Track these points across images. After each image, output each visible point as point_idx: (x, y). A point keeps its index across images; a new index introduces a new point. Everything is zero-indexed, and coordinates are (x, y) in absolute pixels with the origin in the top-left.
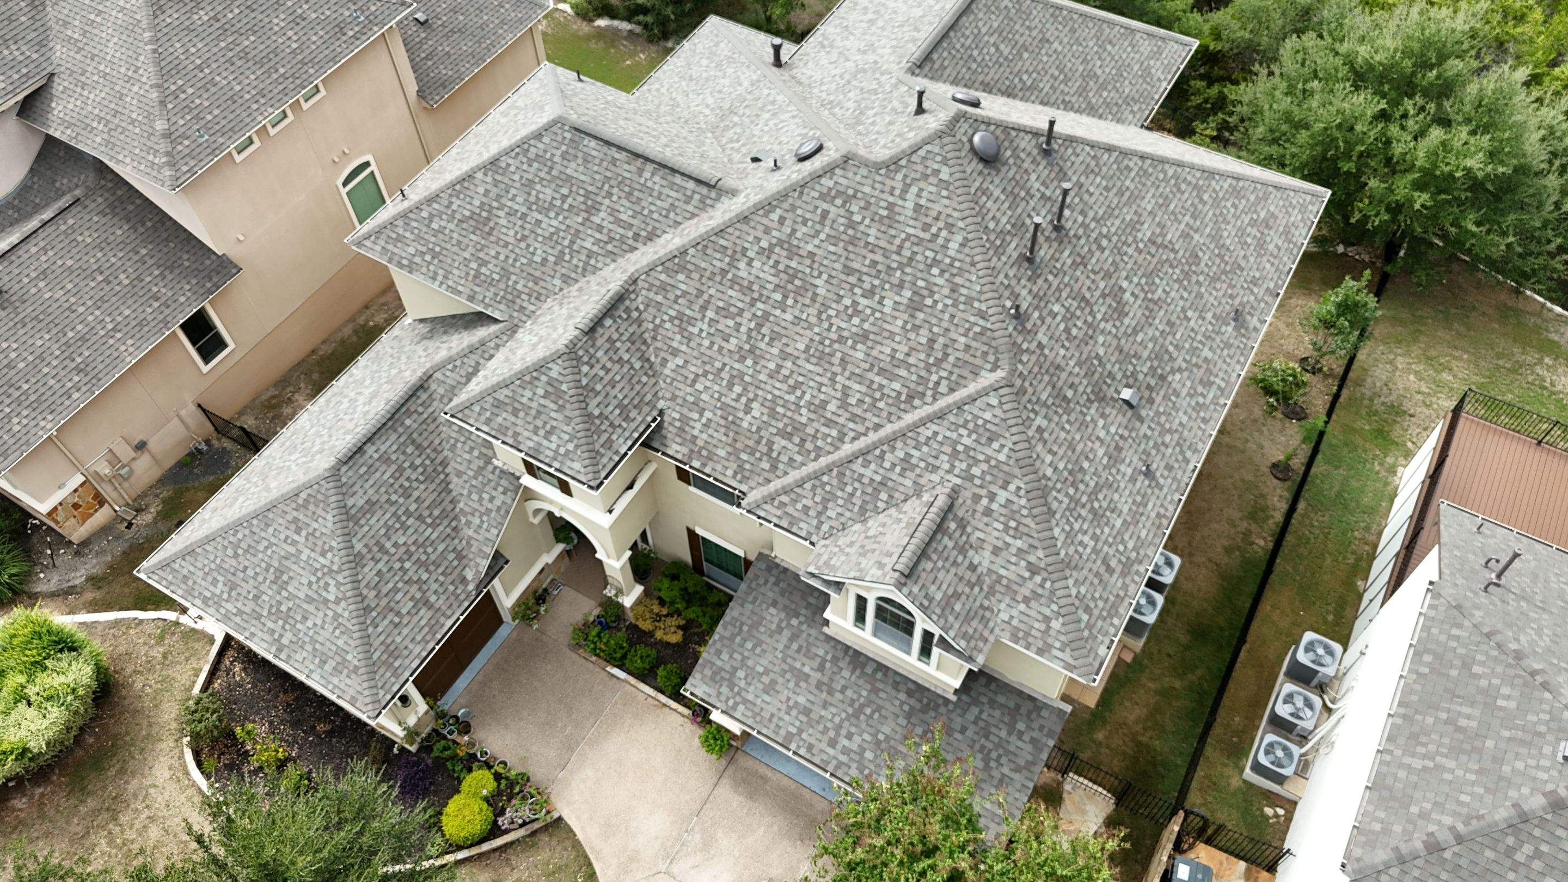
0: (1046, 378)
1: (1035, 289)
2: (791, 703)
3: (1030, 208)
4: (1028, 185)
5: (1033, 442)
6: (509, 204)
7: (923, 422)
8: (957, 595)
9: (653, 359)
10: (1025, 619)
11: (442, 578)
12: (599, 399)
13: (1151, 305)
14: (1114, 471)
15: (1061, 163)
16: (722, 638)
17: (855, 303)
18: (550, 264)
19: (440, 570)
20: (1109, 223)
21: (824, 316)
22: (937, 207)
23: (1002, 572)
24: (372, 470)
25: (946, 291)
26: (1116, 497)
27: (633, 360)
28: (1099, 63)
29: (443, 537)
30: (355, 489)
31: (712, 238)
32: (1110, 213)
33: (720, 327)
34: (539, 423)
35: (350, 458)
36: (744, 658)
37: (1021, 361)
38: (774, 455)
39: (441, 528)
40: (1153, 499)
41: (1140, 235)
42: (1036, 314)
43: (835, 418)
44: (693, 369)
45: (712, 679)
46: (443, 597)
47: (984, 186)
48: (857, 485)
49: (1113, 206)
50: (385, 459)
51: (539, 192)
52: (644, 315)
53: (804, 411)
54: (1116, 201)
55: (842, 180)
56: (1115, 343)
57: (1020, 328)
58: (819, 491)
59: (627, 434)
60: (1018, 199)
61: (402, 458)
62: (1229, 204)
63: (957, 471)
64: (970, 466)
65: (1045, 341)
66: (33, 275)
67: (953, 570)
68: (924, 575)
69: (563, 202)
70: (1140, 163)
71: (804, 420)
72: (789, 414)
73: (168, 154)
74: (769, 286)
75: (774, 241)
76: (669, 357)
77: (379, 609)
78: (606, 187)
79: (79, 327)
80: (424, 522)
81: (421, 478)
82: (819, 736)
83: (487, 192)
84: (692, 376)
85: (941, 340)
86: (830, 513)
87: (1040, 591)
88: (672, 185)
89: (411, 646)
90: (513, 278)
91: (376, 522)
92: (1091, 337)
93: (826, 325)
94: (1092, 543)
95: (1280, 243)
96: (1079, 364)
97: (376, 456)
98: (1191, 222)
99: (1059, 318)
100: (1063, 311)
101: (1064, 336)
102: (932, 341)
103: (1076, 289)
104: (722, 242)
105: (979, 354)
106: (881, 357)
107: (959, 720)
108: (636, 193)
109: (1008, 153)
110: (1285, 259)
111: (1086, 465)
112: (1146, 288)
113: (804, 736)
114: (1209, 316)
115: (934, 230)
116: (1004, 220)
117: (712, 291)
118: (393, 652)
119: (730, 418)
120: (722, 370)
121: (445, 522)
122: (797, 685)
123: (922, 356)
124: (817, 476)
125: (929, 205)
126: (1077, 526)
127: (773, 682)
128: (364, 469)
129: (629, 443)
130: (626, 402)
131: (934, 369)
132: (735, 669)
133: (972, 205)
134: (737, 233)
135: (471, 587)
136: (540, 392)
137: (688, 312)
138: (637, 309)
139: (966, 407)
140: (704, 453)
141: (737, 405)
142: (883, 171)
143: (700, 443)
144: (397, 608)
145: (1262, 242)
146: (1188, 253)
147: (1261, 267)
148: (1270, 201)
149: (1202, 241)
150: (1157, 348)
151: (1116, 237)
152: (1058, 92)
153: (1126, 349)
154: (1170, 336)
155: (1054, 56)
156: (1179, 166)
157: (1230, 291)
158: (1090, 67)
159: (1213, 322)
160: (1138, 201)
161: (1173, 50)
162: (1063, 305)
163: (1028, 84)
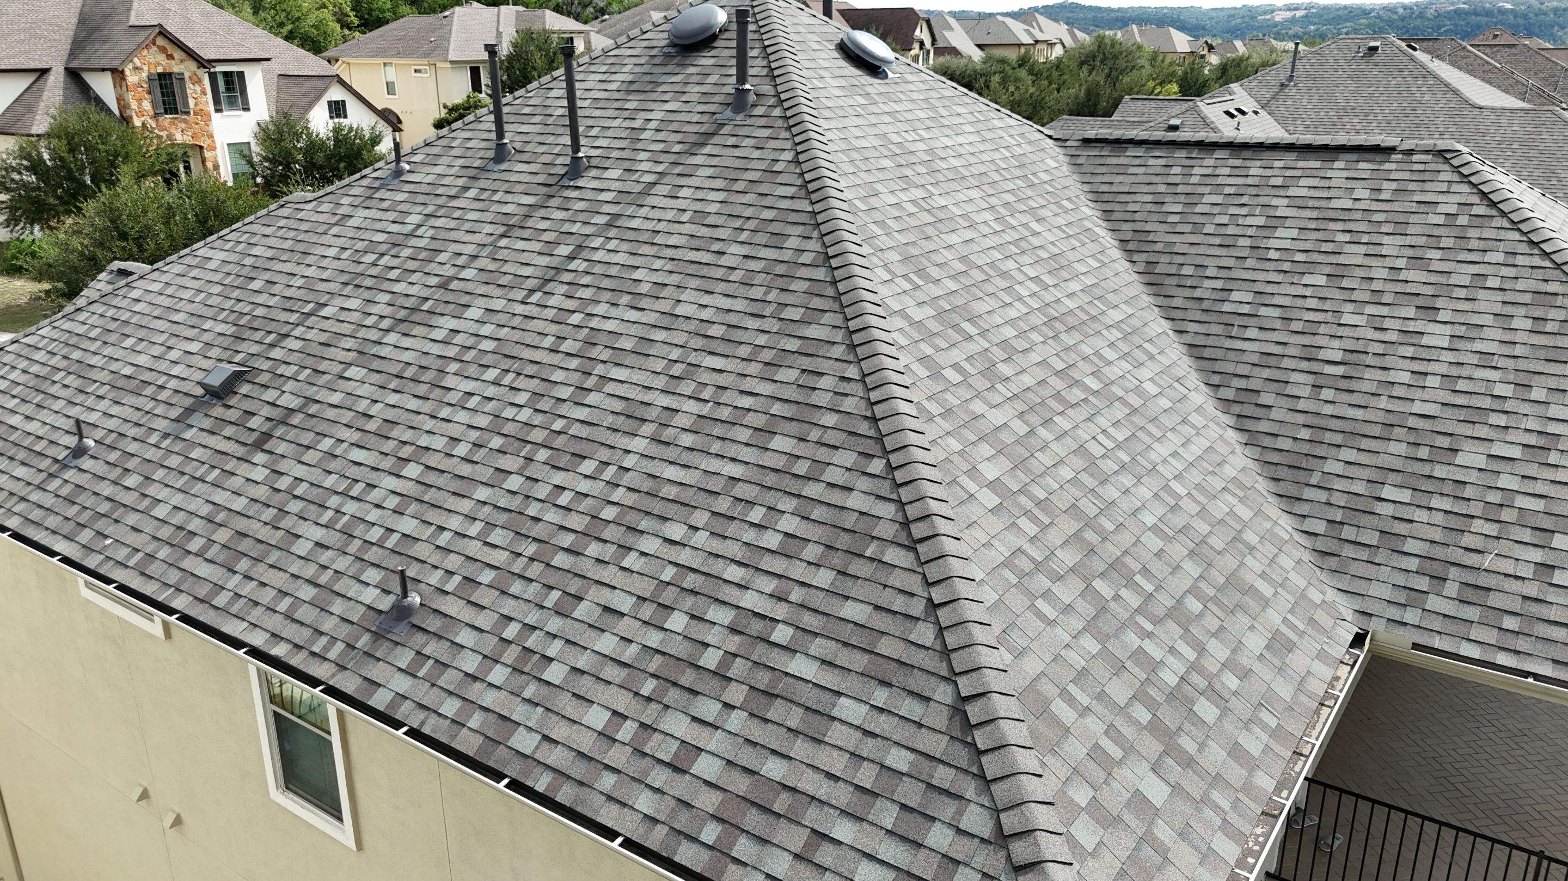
1: (447, 181)
4: (654, 106)
15: (727, 129)
20: (612, 244)
41: (602, 309)
42: (402, 197)
47: (627, 61)
54: (675, 241)
56: (346, 328)
65: (354, 222)
70: (806, 258)
98: (682, 421)
99: (393, 228)
100: (409, 229)
101: (360, 245)
109: (710, 62)
110: (645, 802)
112: (469, 356)
114: (407, 525)
145: (688, 677)
146: (584, 431)
147: (585, 685)
148: (881, 696)
149: (629, 462)
150: (331, 414)
151: (583, 266)
152: (1265, 373)
153: (331, 352)
154: (355, 437)
155: (1392, 337)
156: (852, 347)
157: (486, 577)
158: (1465, 430)
159: (392, 541)
160: (694, 283)
162: (419, 226)
163: (1227, 307)
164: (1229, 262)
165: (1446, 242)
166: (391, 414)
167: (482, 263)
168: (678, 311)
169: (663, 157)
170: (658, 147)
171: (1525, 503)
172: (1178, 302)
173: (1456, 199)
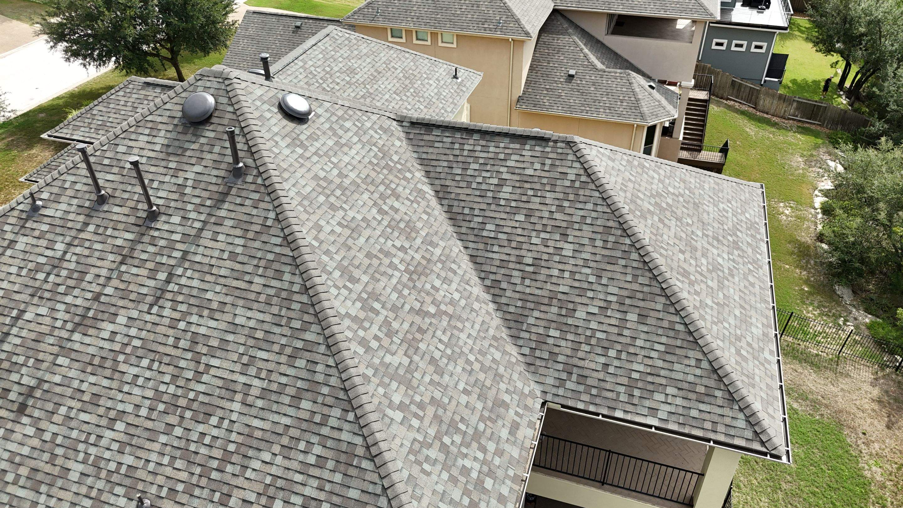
1: (71, 217)
4: (186, 167)
13: (108, 364)
15: (234, 191)
20: (189, 273)
28: (595, 310)
41: (194, 319)
42: (45, 228)
47: (160, 126)
49: (214, 271)
54: (223, 272)
56: (44, 329)
62: (317, 450)
65: (20, 246)
70: (296, 288)
98: (255, 392)
99: (49, 253)
100: (59, 254)
101: (31, 266)
109: (212, 135)
112: (128, 350)
114: (129, 460)
146: (206, 399)
149: (234, 417)
150: (58, 390)
151: (176, 288)
152: (503, 271)
153: (42, 346)
154: (79, 405)
155: (551, 250)
156: (329, 347)
157: (180, 487)
158: (578, 300)
159: (123, 470)
160: (241, 302)
161: (728, 421)
162: (65, 253)
163: (485, 233)
164: (484, 207)
165: (571, 197)
166: (95, 390)
167: (115, 283)
168: (237, 322)
169: (202, 209)
170: (197, 201)
171: (599, 335)
172: (464, 230)
173: (575, 171)
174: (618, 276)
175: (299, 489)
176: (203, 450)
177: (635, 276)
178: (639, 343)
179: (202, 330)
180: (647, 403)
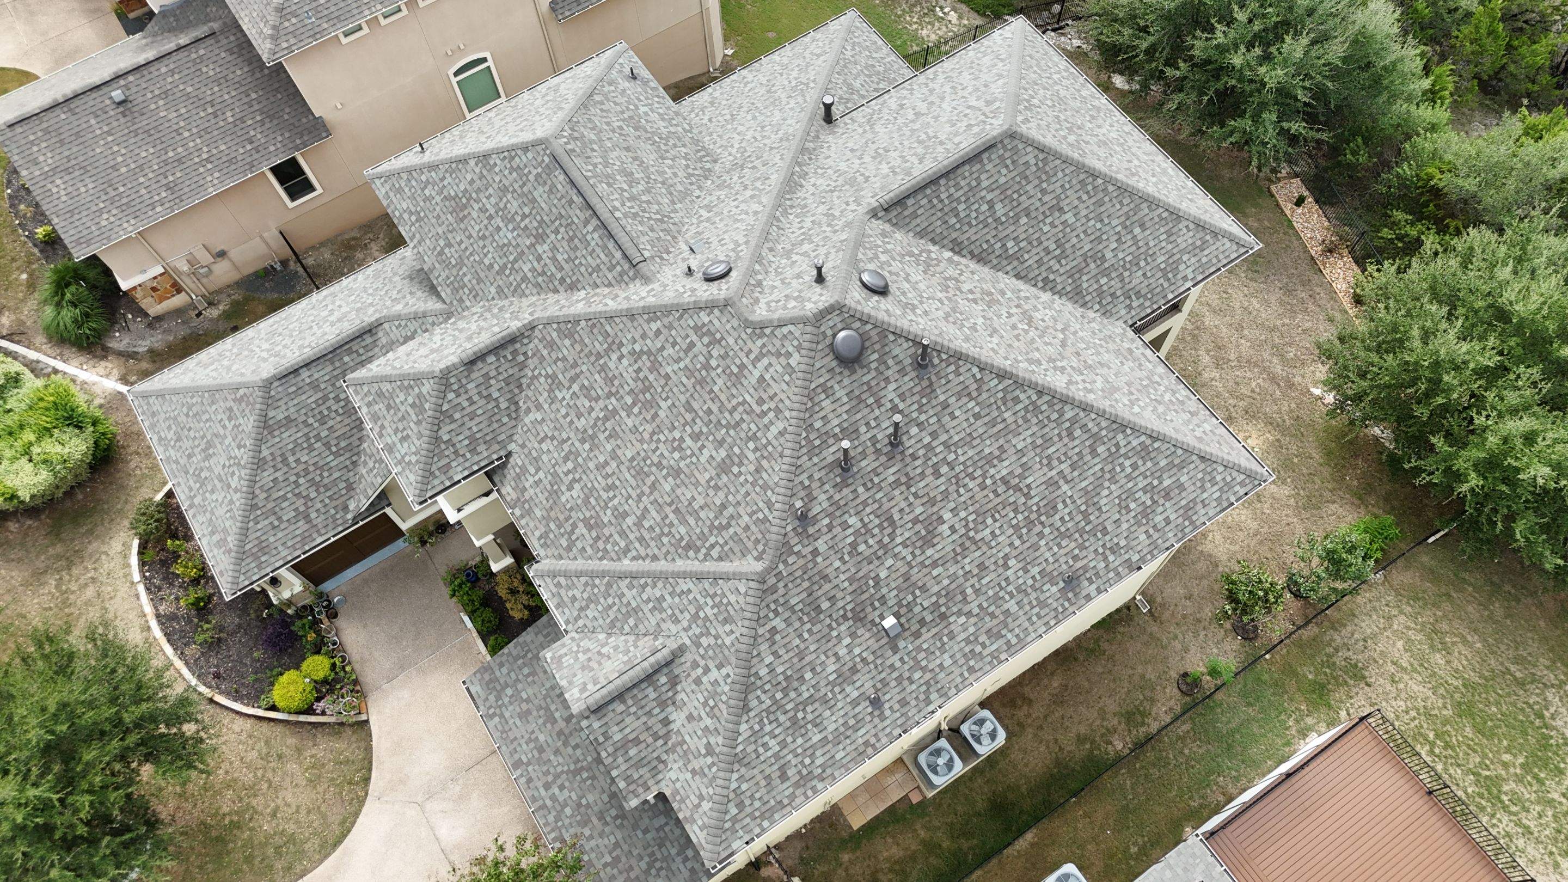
0: (806, 584)
1: (837, 497)
2: (533, 737)
3: (872, 416)
4: (882, 393)
5: (760, 640)
6: (484, 200)
7: (685, 575)
8: (637, 741)
9: (521, 403)
10: (687, 788)
11: (327, 501)
12: (453, 426)
13: (968, 544)
14: (837, 689)
15: (934, 378)
16: (510, 654)
17: (682, 439)
18: (494, 271)
19: (328, 494)
20: (960, 451)
21: (655, 438)
22: (775, 388)
23: (687, 738)
24: (300, 392)
25: (752, 468)
26: (828, 713)
27: (501, 400)
28: (1115, 245)
29: (341, 466)
30: (280, 403)
31: (602, 320)
32: (969, 440)
33: (579, 403)
34: (401, 428)
35: (285, 376)
36: (517, 680)
37: (785, 562)
38: (574, 537)
39: (342, 458)
40: (868, 727)
41: (992, 471)
42: (826, 521)
43: (628, 532)
44: (546, 429)
45: (487, 684)
46: (323, 517)
47: (829, 384)
48: (617, 600)
49: (975, 435)
50: (315, 386)
51: (508, 201)
52: (530, 361)
53: (609, 512)
54: (981, 431)
55: (716, 322)
56: (906, 568)
57: (800, 530)
58: (589, 589)
59: (467, 464)
60: (862, 405)
61: (330, 389)
62: (1127, 463)
63: (690, 633)
64: (702, 634)
65: (822, 547)
66: (157, 92)
67: (644, 719)
68: (611, 715)
69: (522, 220)
70: (1034, 397)
71: (606, 520)
72: (598, 508)
73: (274, 27)
74: (626, 386)
75: (645, 349)
76: (533, 409)
77: (264, 510)
78: (557, 223)
79: (180, 150)
80: (329, 449)
81: (341, 411)
82: (540, 775)
83: (472, 182)
84: (542, 435)
85: (731, 510)
86: (588, 612)
87: (706, 770)
88: (605, 247)
89: (280, 548)
90: (465, 269)
91: (287, 437)
92: (879, 558)
93: (653, 446)
94: (777, 748)
95: (1172, 517)
96: (851, 580)
97: (308, 381)
98: (1067, 471)
99: (850, 531)
100: (859, 525)
101: (848, 549)
102: (723, 506)
103: (885, 508)
104: (608, 328)
105: (753, 538)
106: (682, 498)
107: (647, 821)
108: (576, 241)
109: (876, 356)
110: (1170, 535)
111: (808, 676)
112: (971, 525)
113: (530, 768)
114: (1035, 571)
115: (765, 407)
116: (836, 422)
117: (584, 368)
118: (263, 548)
119: (556, 487)
120: (564, 441)
121: (348, 455)
122: (544, 724)
123: (712, 515)
124: (592, 575)
125: (772, 382)
126: (768, 728)
127: (528, 712)
128: (294, 389)
129: (466, 473)
130: (478, 436)
131: (715, 532)
132: (507, 686)
133: (805, 399)
134: (621, 326)
135: (350, 516)
136: (410, 400)
137: (560, 376)
138: (525, 354)
139: (720, 582)
140: (527, 506)
141: (565, 479)
142: (749, 331)
143: (527, 496)
144: (280, 514)
145: (1149, 511)
146: (1045, 502)
147: (1132, 536)
148: (1185, 470)
149: (1069, 493)
150: (953, 586)
151: (962, 467)
152: (1043, 268)
153: (913, 579)
154: (976, 579)
155: (1061, 228)
156: (1084, 410)
157: (1076, 551)
158: (1101, 247)
159: (1038, 577)
160: (1010, 436)
161: (1221, 249)
162: (862, 520)
163: (1011, 252)
164: (994, 233)
165: (1044, 177)
166: (975, 563)
168: (1019, 448)
169: (925, 409)
170: (916, 406)
171: (1128, 259)
172: (995, 262)
173: (1031, 156)
174: (1112, 210)
175: (1136, 488)
176: (1070, 525)
177: (1121, 202)
178: (1151, 244)
179: (1004, 472)
180: (1179, 276)
